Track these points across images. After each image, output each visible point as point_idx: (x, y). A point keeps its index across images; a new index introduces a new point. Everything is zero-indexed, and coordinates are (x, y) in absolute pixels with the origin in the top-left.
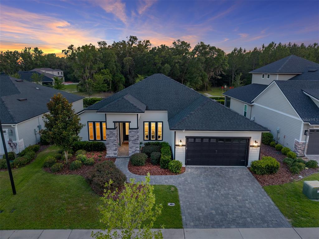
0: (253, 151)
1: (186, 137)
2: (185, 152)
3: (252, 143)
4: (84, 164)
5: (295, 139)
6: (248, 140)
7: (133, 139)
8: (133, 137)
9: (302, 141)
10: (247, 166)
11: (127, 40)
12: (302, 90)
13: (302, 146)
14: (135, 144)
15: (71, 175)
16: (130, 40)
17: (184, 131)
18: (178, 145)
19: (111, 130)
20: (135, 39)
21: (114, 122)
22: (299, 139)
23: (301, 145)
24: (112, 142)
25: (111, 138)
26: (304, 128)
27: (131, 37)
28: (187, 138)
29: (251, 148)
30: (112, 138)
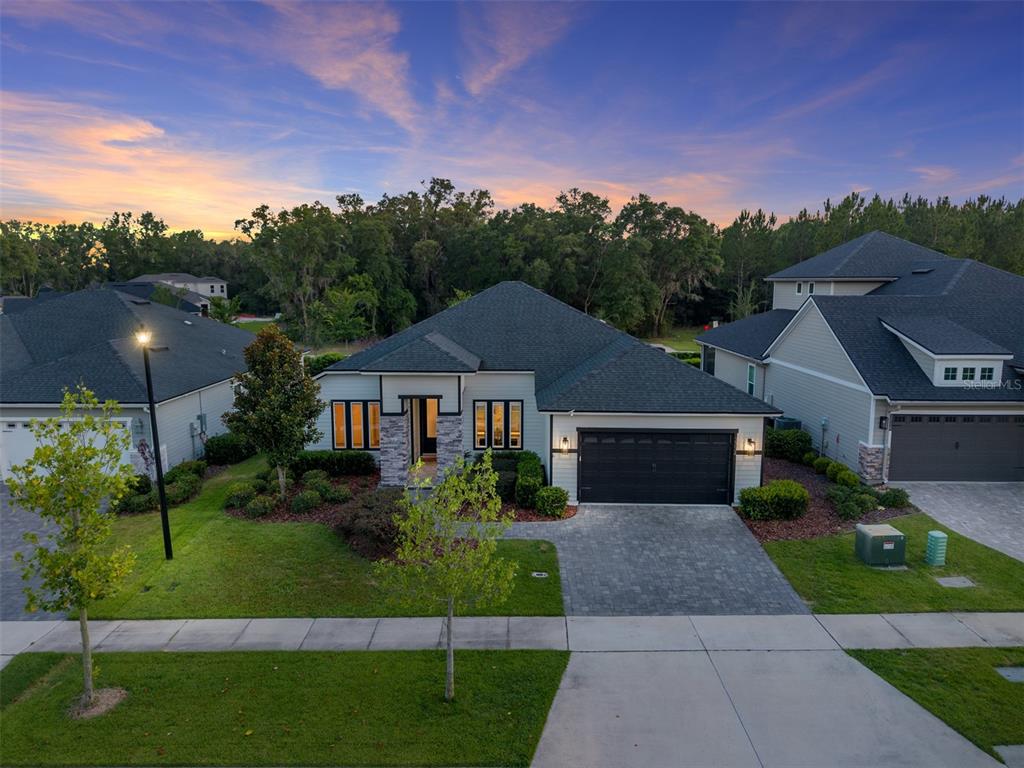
0: (745, 463)
1: (578, 429)
2: (576, 467)
3: (742, 444)
4: (326, 501)
5: (861, 442)
6: (730, 436)
7: (447, 441)
8: (448, 434)
9: (874, 444)
10: (733, 505)
11: (422, 190)
12: (880, 320)
13: (877, 458)
14: (453, 452)
15: (296, 524)
16: (432, 191)
17: (572, 413)
18: (560, 451)
19: (394, 418)
20: (447, 186)
21: (400, 397)
22: (867, 442)
23: (873, 454)
24: (395, 449)
25: (392, 439)
26: (876, 410)
27: (435, 182)
28: (583, 433)
29: (738, 457)
30: (395, 439)
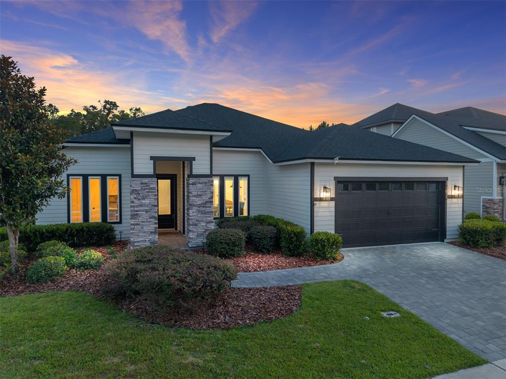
0: (452, 206)
1: (335, 178)
2: (333, 214)
3: (450, 191)
4: (73, 267)
5: (482, 197)
7: (200, 202)
8: (200, 196)
9: (497, 196)
10: (445, 241)
12: (461, 126)
13: (499, 206)
14: (205, 213)
15: (37, 295)
16: (105, 107)
18: (321, 200)
19: (145, 180)
20: (114, 105)
21: (152, 158)
22: (491, 194)
23: (498, 204)
24: (147, 211)
25: (143, 201)
26: (498, 172)
27: (107, 102)
29: (449, 201)
30: (147, 201)
